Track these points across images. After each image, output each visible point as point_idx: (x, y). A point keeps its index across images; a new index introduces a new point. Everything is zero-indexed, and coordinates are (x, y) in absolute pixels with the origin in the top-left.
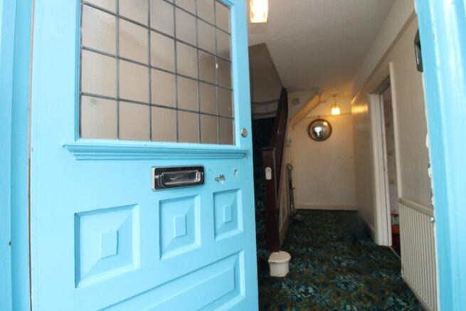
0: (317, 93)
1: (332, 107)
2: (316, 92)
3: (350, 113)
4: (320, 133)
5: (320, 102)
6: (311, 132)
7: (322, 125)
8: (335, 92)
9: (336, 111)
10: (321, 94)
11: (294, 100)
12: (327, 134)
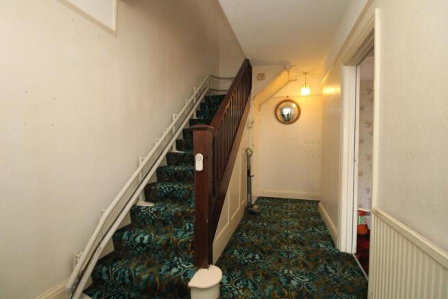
0: (285, 68)
1: (302, 86)
2: (284, 66)
3: (321, 95)
4: (288, 115)
5: (289, 81)
6: (279, 113)
7: (290, 107)
8: (305, 69)
9: (305, 91)
10: (290, 69)
11: (259, 75)
12: (296, 117)
